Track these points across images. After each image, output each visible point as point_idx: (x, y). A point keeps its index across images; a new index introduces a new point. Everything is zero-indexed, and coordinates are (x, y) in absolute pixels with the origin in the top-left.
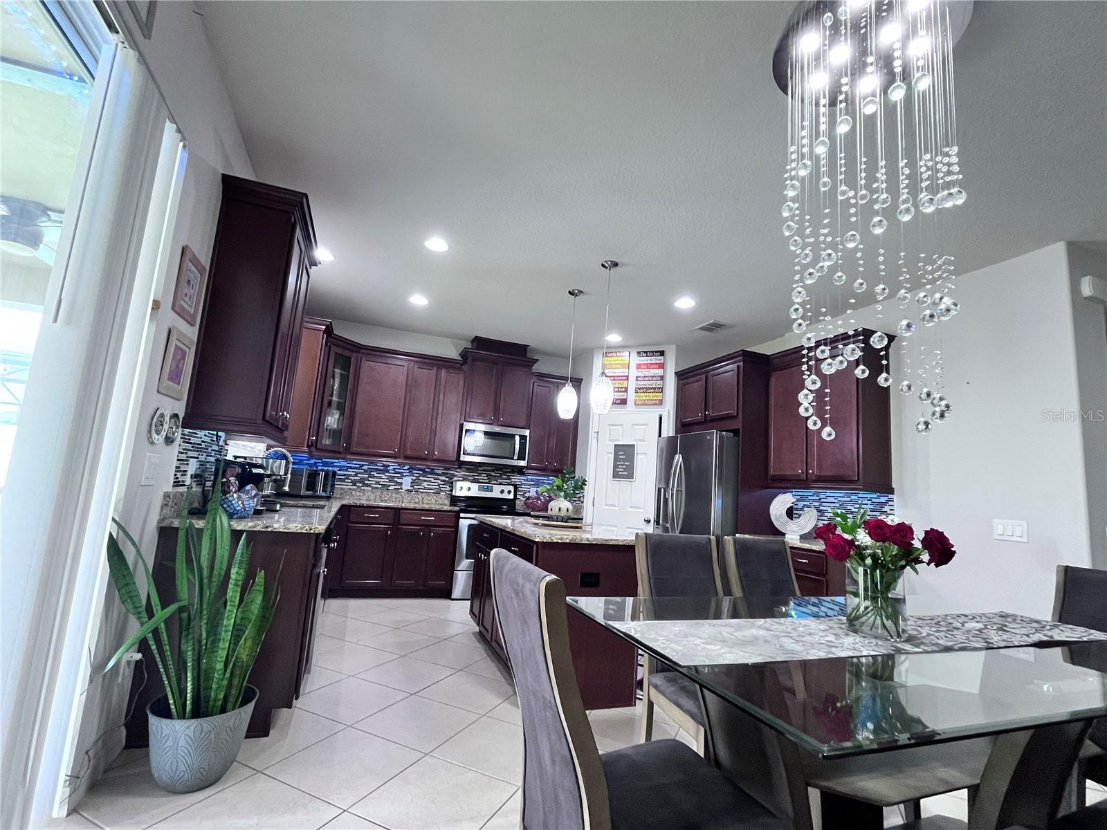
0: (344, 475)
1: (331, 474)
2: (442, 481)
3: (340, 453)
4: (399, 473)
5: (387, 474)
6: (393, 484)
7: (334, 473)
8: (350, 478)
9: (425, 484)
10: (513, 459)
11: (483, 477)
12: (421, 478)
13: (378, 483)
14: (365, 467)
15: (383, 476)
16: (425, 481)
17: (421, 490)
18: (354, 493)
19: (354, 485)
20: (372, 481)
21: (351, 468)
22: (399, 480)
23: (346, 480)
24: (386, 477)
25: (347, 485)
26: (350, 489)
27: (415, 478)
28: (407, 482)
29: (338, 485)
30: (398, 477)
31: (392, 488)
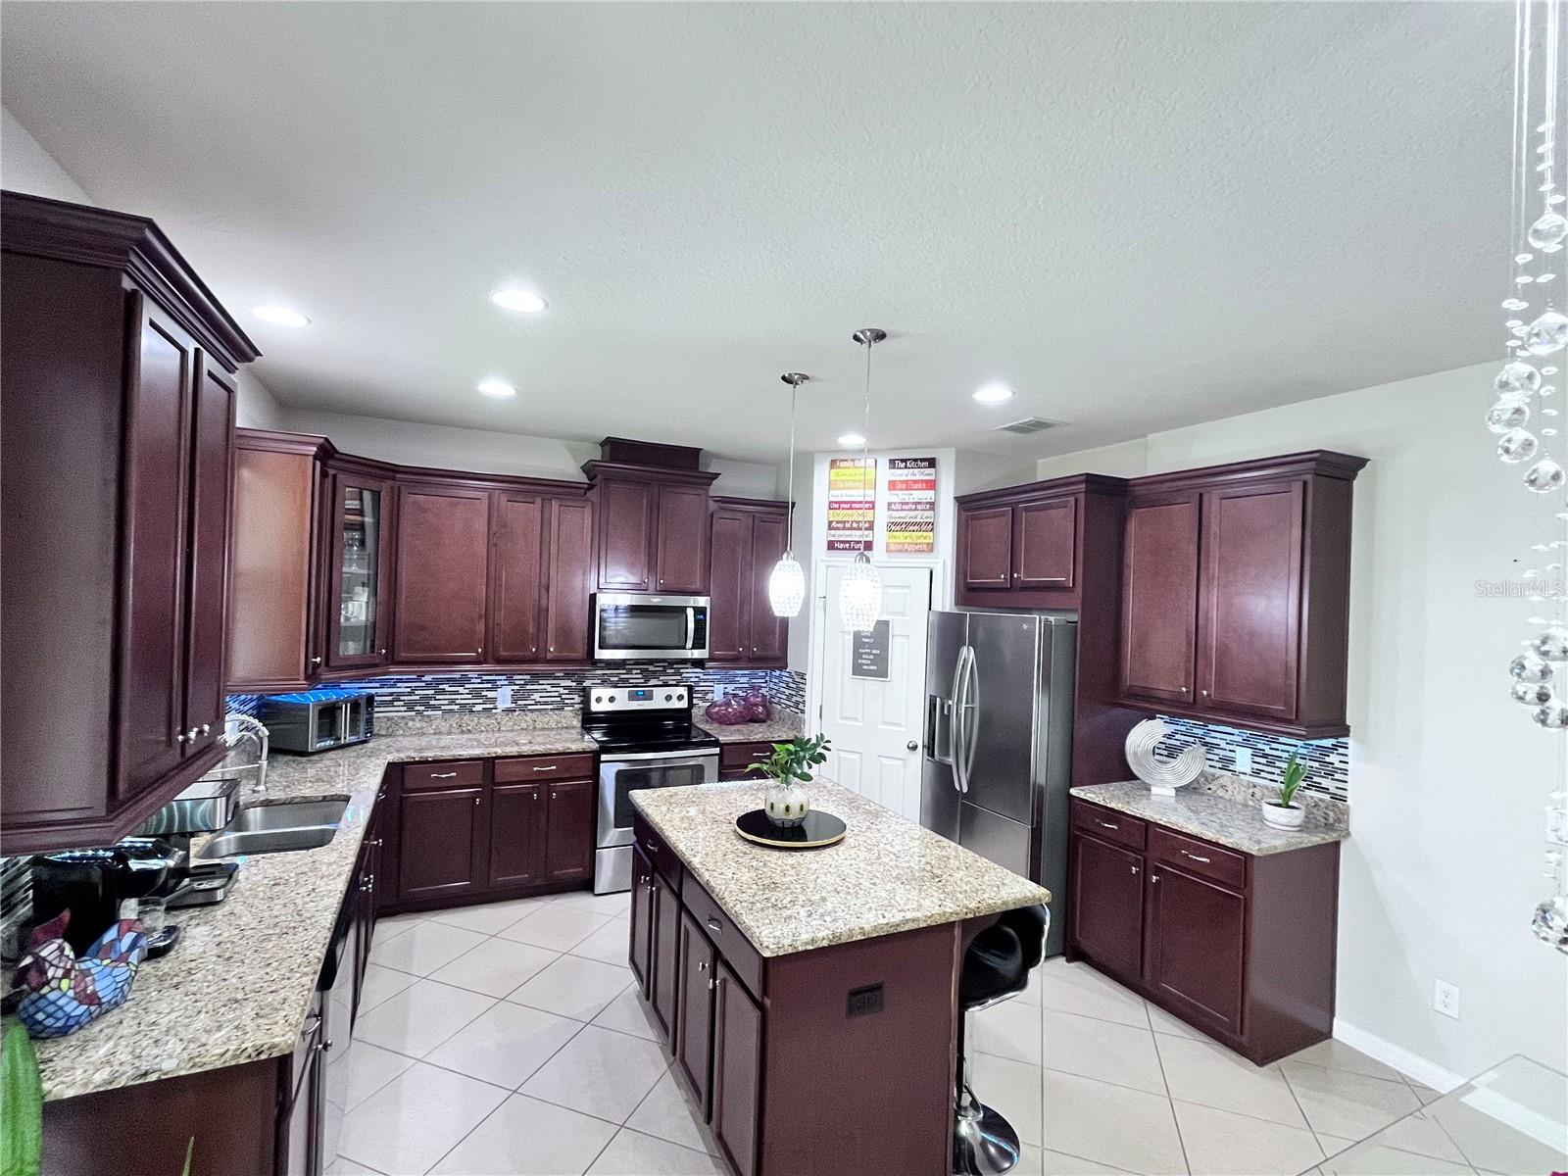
0: (391, 694)
1: (363, 703)
2: (565, 688)
3: (376, 666)
4: (488, 681)
5: (467, 686)
6: (481, 701)
7: (370, 699)
8: (402, 698)
9: (536, 696)
10: (684, 648)
11: (636, 676)
12: (528, 687)
13: (452, 702)
14: (428, 678)
15: (461, 690)
16: (537, 691)
17: (530, 707)
18: (410, 723)
19: (410, 709)
20: (442, 700)
22: (490, 694)
23: (396, 703)
24: (467, 691)
26: (403, 718)
27: (518, 687)
28: (504, 696)
29: (380, 713)
30: (488, 690)
31: (478, 708)
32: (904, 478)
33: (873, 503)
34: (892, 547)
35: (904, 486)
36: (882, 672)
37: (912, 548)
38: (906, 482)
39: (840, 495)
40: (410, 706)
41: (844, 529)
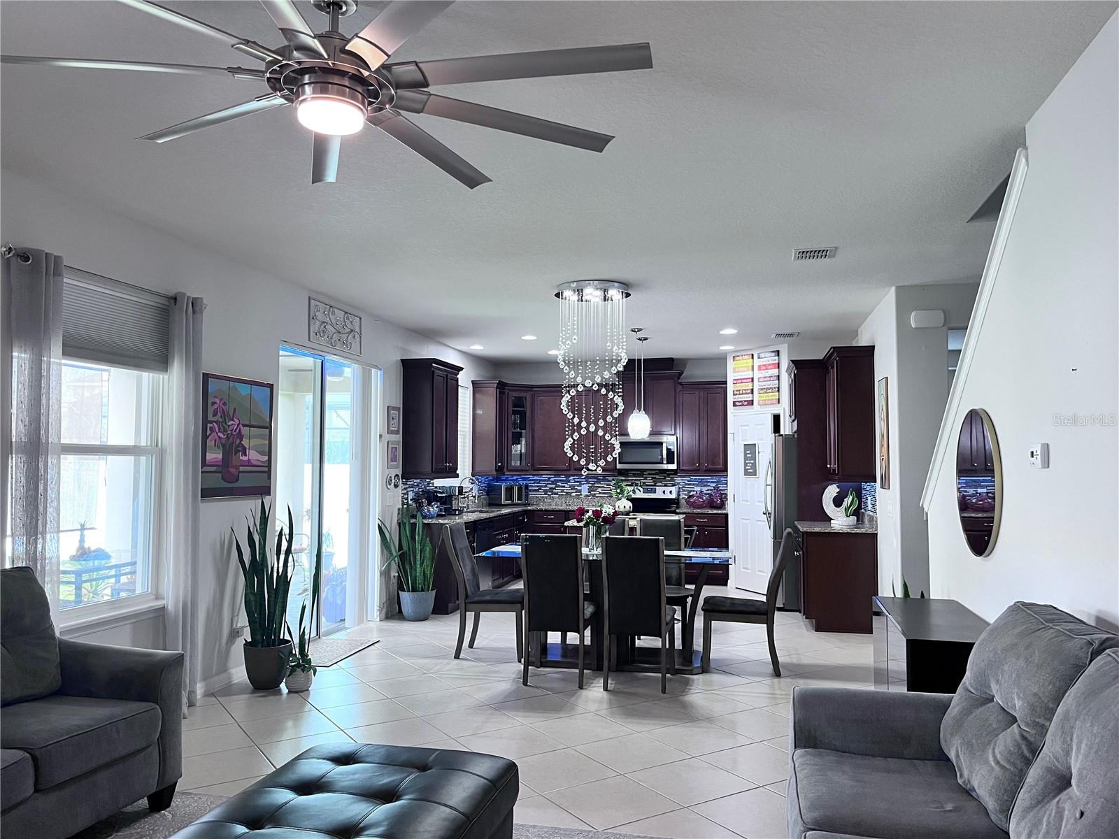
0: (538, 486)
1: (523, 487)
3: (527, 470)
4: (578, 482)
5: (569, 484)
6: (575, 491)
7: (527, 486)
8: (542, 488)
9: (600, 490)
10: (662, 463)
11: (649, 481)
12: (595, 485)
13: (562, 491)
14: (552, 479)
15: (566, 485)
16: (599, 487)
17: (596, 495)
18: (545, 500)
19: (546, 494)
20: (558, 490)
21: (541, 480)
22: (579, 488)
23: (538, 491)
24: (568, 486)
25: (541, 494)
26: (542, 497)
27: (590, 485)
28: (585, 489)
29: (531, 495)
30: (578, 486)
31: (574, 494)
32: (764, 363)
33: (753, 379)
34: (761, 402)
35: (764, 368)
36: (754, 474)
37: (769, 402)
38: (765, 365)
39: (738, 376)
40: (546, 492)
41: (740, 394)
